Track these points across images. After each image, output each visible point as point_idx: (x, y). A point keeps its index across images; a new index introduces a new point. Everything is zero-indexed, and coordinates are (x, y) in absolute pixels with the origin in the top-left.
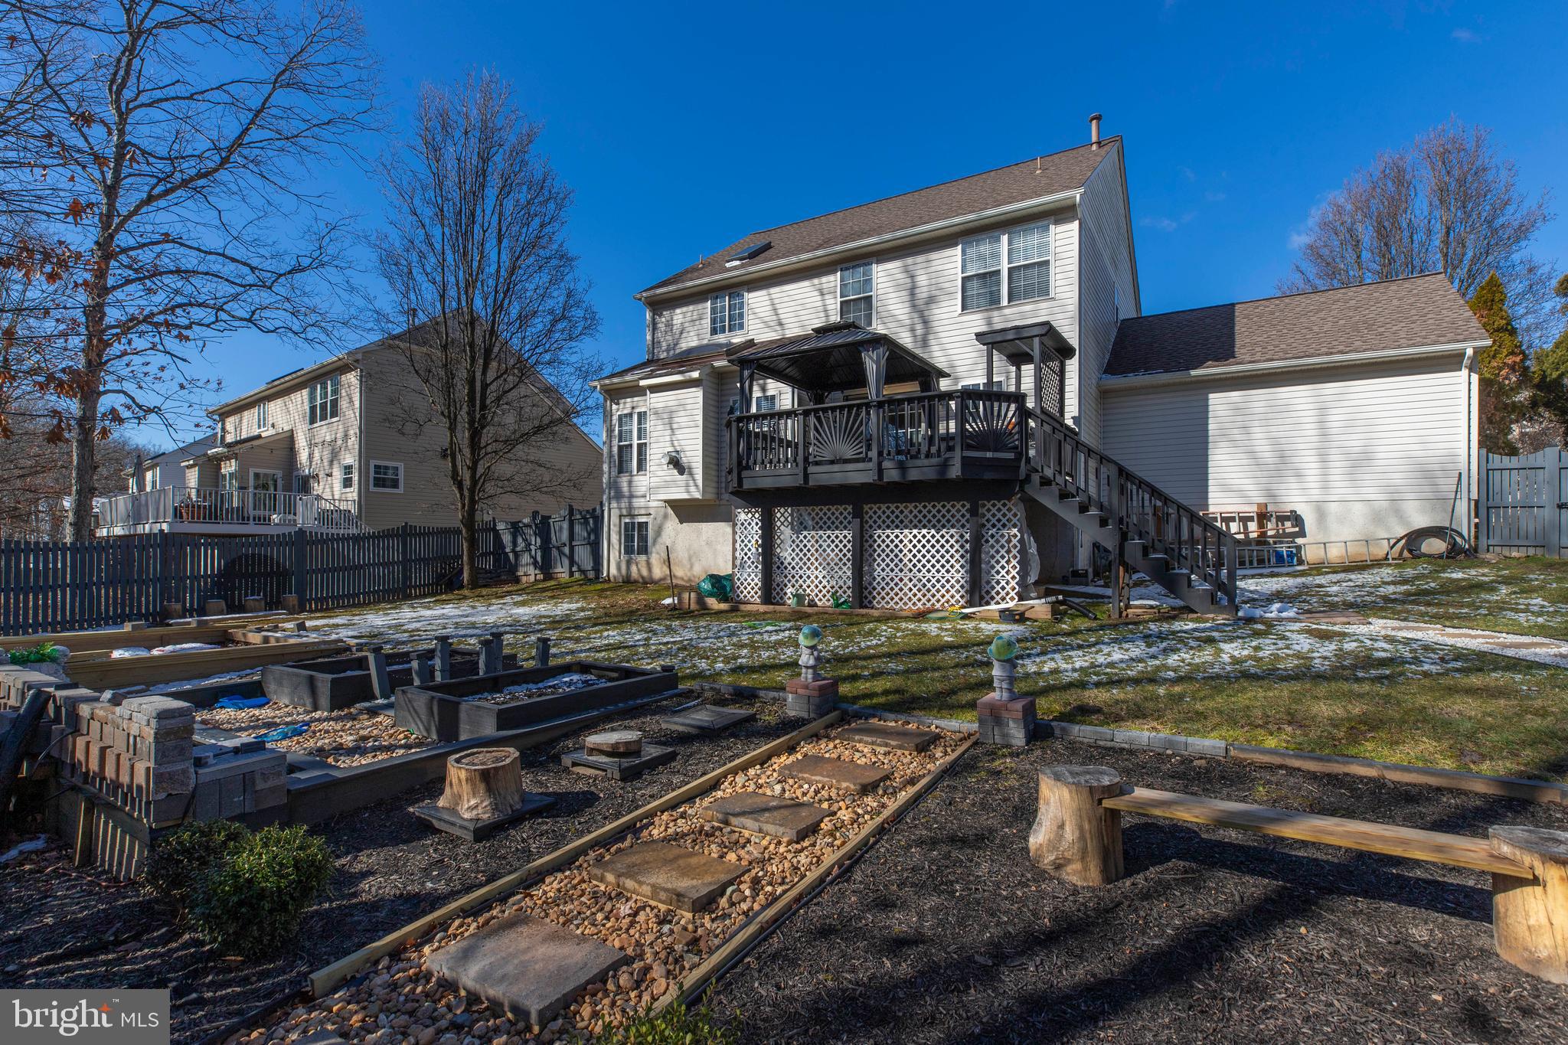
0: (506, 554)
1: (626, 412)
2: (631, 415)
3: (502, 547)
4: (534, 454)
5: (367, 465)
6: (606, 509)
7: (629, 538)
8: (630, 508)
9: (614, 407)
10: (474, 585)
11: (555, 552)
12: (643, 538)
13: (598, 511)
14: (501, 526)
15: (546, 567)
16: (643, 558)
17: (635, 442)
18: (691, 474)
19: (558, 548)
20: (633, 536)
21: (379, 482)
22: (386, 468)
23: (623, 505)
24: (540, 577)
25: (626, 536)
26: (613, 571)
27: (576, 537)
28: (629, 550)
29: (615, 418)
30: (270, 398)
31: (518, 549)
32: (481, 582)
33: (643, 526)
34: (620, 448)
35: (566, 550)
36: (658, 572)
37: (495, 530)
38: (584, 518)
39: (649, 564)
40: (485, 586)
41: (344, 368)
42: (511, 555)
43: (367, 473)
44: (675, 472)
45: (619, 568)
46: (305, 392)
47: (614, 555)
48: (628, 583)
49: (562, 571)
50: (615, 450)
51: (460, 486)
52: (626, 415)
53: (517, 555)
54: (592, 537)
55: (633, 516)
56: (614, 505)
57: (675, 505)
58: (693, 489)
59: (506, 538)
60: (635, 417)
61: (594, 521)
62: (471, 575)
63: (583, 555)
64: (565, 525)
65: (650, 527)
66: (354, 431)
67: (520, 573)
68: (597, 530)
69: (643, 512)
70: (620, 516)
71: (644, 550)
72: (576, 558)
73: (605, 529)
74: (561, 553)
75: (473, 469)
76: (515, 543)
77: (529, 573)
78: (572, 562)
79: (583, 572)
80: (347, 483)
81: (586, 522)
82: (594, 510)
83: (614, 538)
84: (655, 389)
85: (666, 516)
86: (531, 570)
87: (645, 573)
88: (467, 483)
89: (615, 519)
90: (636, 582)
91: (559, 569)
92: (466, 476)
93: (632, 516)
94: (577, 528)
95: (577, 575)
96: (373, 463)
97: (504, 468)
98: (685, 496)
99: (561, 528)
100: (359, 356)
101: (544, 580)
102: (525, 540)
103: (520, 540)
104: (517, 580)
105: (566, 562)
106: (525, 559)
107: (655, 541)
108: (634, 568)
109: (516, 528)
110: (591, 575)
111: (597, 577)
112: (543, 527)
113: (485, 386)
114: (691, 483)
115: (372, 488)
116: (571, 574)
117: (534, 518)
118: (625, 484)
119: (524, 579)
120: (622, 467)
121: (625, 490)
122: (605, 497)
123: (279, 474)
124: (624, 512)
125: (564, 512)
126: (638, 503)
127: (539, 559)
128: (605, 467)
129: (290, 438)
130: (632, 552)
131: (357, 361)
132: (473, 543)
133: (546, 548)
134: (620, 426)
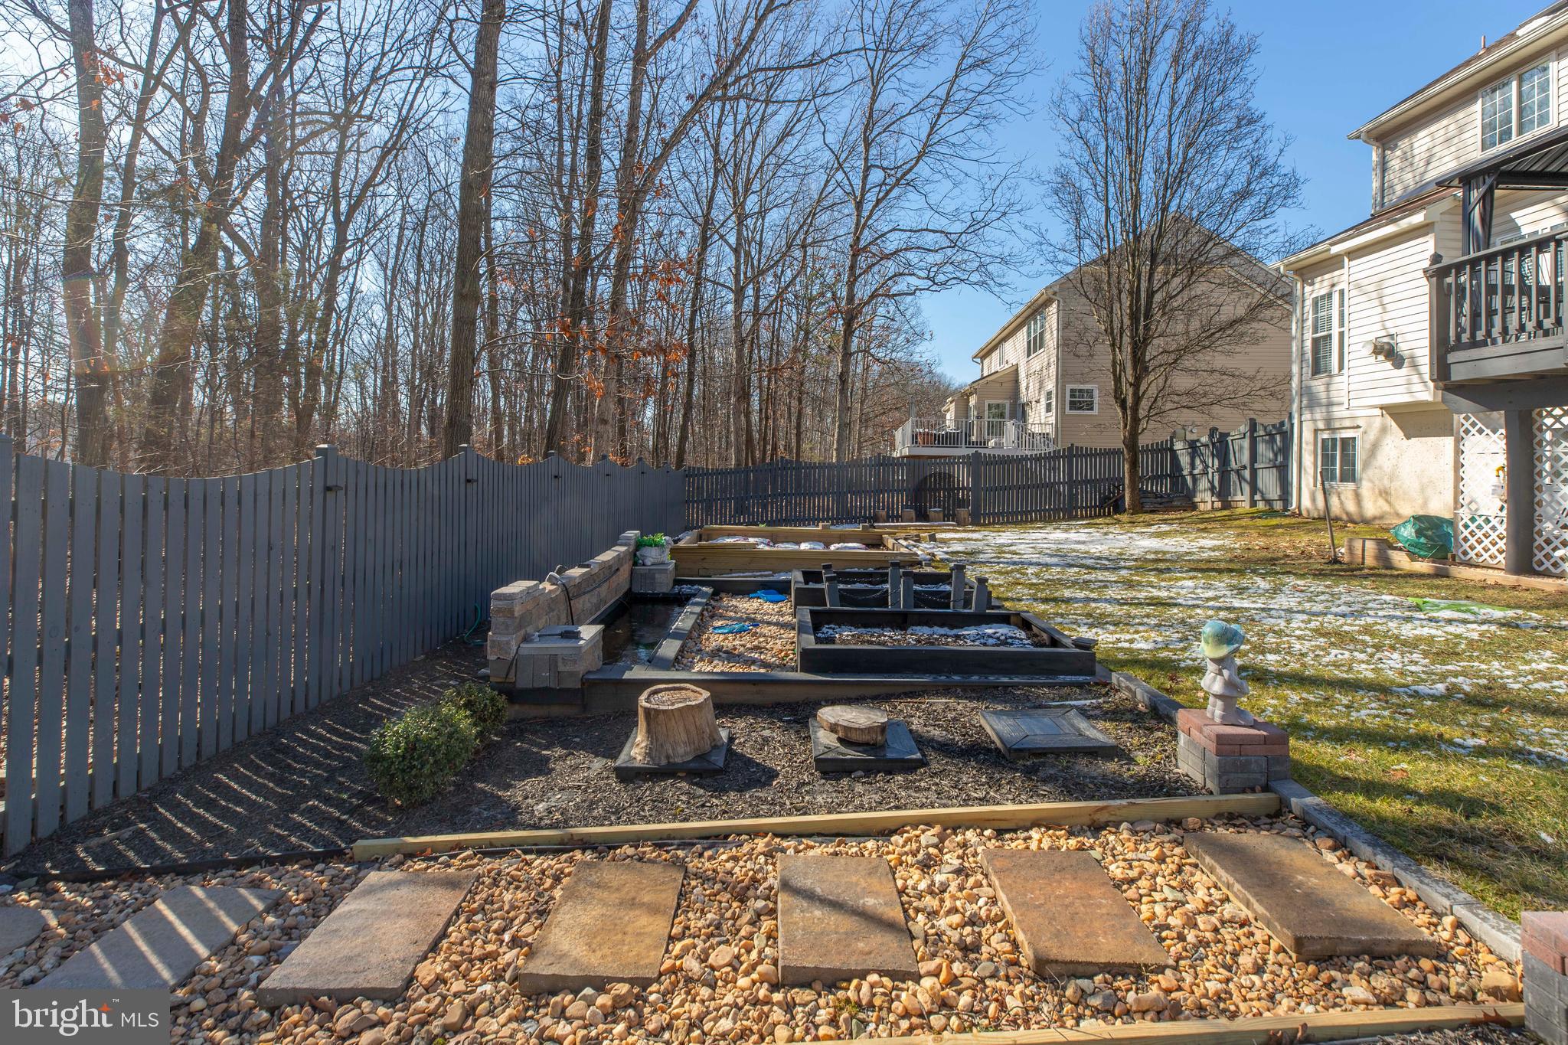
0: (1183, 477)
1: (1323, 292)
2: (1329, 295)
3: (1180, 469)
4: (1220, 361)
5: (1064, 389)
6: (1296, 422)
7: (1328, 460)
8: (1329, 420)
9: (1308, 289)
10: (1139, 508)
11: (1234, 477)
12: (1349, 460)
13: (1287, 426)
14: (1178, 446)
15: (1223, 493)
16: (1351, 486)
17: (1335, 332)
18: (1414, 366)
19: (1238, 472)
20: (1334, 457)
21: (1074, 405)
22: (1081, 391)
23: (1318, 416)
24: (1218, 505)
25: (1325, 457)
26: (1306, 503)
27: (1259, 458)
28: (1327, 475)
29: (1309, 303)
30: (1005, 339)
31: (1196, 472)
32: (1147, 507)
33: (1348, 444)
34: (1316, 342)
35: (1247, 474)
36: (1371, 508)
37: (1173, 452)
38: (1270, 434)
39: (1358, 497)
40: (1152, 512)
41: (1048, 303)
42: (1189, 479)
43: (1064, 397)
44: (1388, 365)
45: (1314, 500)
46: (1025, 329)
47: (1308, 481)
48: (1326, 519)
49: (1242, 499)
50: (1308, 344)
51: (1123, 404)
52: (1323, 297)
53: (1195, 480)
54: (1280, 459)
55: (1334, 430)
56: (1307, 416)
57: (1395, 412)
58: (1419, 387)
59: (1184, 460)
60: (1336, 297)
61: (1282, 438)
62: (1132, 498)
63: (1268, 481)
64: (1246, 443)
65: (1358, 443)
66: (1053, 359)
67: (1197, 500)
68: (1285, 450)
69: (1347, 423)
70: (1316, 431)
71: (1349, 476)
72: (1260, 484)
73: (1295, 448)
74: (1241, 478)
75: (1136, 386)
76: (1193, 466)
77: (1205, 500)
78: (1254, 490)
79: (1268, 502)
80: (1048, 408)
81: (1272, 440)
82: (1282, 424)
83: (1308, 460)
84: (1355, 254)
85: (1384, 430)
86: (1208, 497)
87: (1351, 507)
88: (1130, 401)
89: (1308, 435)
90: (1337, 519)
91: (1239, 497)
92: (1129, 393)
93: (1329, 428)
94: (1261, 448)
95: (1261, 505)
96: (1069, 387)
97: (1181, 381)
98: (1406, 399)
99: (1241, 448)
100: (1056, 289)
101: (1224, 508)
102: (1203, 462)
103: (1198, 461)
104: (1194, 507)
105: (1247, 488)
106: (1203, 484)
107: (1366, 465)
108: (1334, 501)
109: (1193, 448)
110: (1278, 506)
111: (1286, 509)
112: (1221, 446)
113: (1151, 294)
114: (1415, 379)
115: (1068, 411)
116: (1253, 503)
117: (1211, 436)
118: (1322, 388)
119: (1202, 507)
120: (1318, 367)
121: (1323, 395)
122: (1295, 406)
123: (1007, 403)
124: (1321, 425)
125: (1244, 428)
126: (1338, 412)
127: (1216, 484)
128: (1295, 369)
129: (1016, 371)
130: (1333, 478)
131: (1055, 294)
132: (1134, 464)
133: (1224, 472)
134: (1316, 311)
